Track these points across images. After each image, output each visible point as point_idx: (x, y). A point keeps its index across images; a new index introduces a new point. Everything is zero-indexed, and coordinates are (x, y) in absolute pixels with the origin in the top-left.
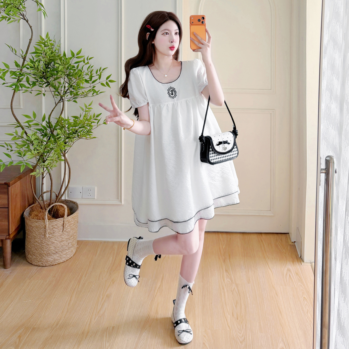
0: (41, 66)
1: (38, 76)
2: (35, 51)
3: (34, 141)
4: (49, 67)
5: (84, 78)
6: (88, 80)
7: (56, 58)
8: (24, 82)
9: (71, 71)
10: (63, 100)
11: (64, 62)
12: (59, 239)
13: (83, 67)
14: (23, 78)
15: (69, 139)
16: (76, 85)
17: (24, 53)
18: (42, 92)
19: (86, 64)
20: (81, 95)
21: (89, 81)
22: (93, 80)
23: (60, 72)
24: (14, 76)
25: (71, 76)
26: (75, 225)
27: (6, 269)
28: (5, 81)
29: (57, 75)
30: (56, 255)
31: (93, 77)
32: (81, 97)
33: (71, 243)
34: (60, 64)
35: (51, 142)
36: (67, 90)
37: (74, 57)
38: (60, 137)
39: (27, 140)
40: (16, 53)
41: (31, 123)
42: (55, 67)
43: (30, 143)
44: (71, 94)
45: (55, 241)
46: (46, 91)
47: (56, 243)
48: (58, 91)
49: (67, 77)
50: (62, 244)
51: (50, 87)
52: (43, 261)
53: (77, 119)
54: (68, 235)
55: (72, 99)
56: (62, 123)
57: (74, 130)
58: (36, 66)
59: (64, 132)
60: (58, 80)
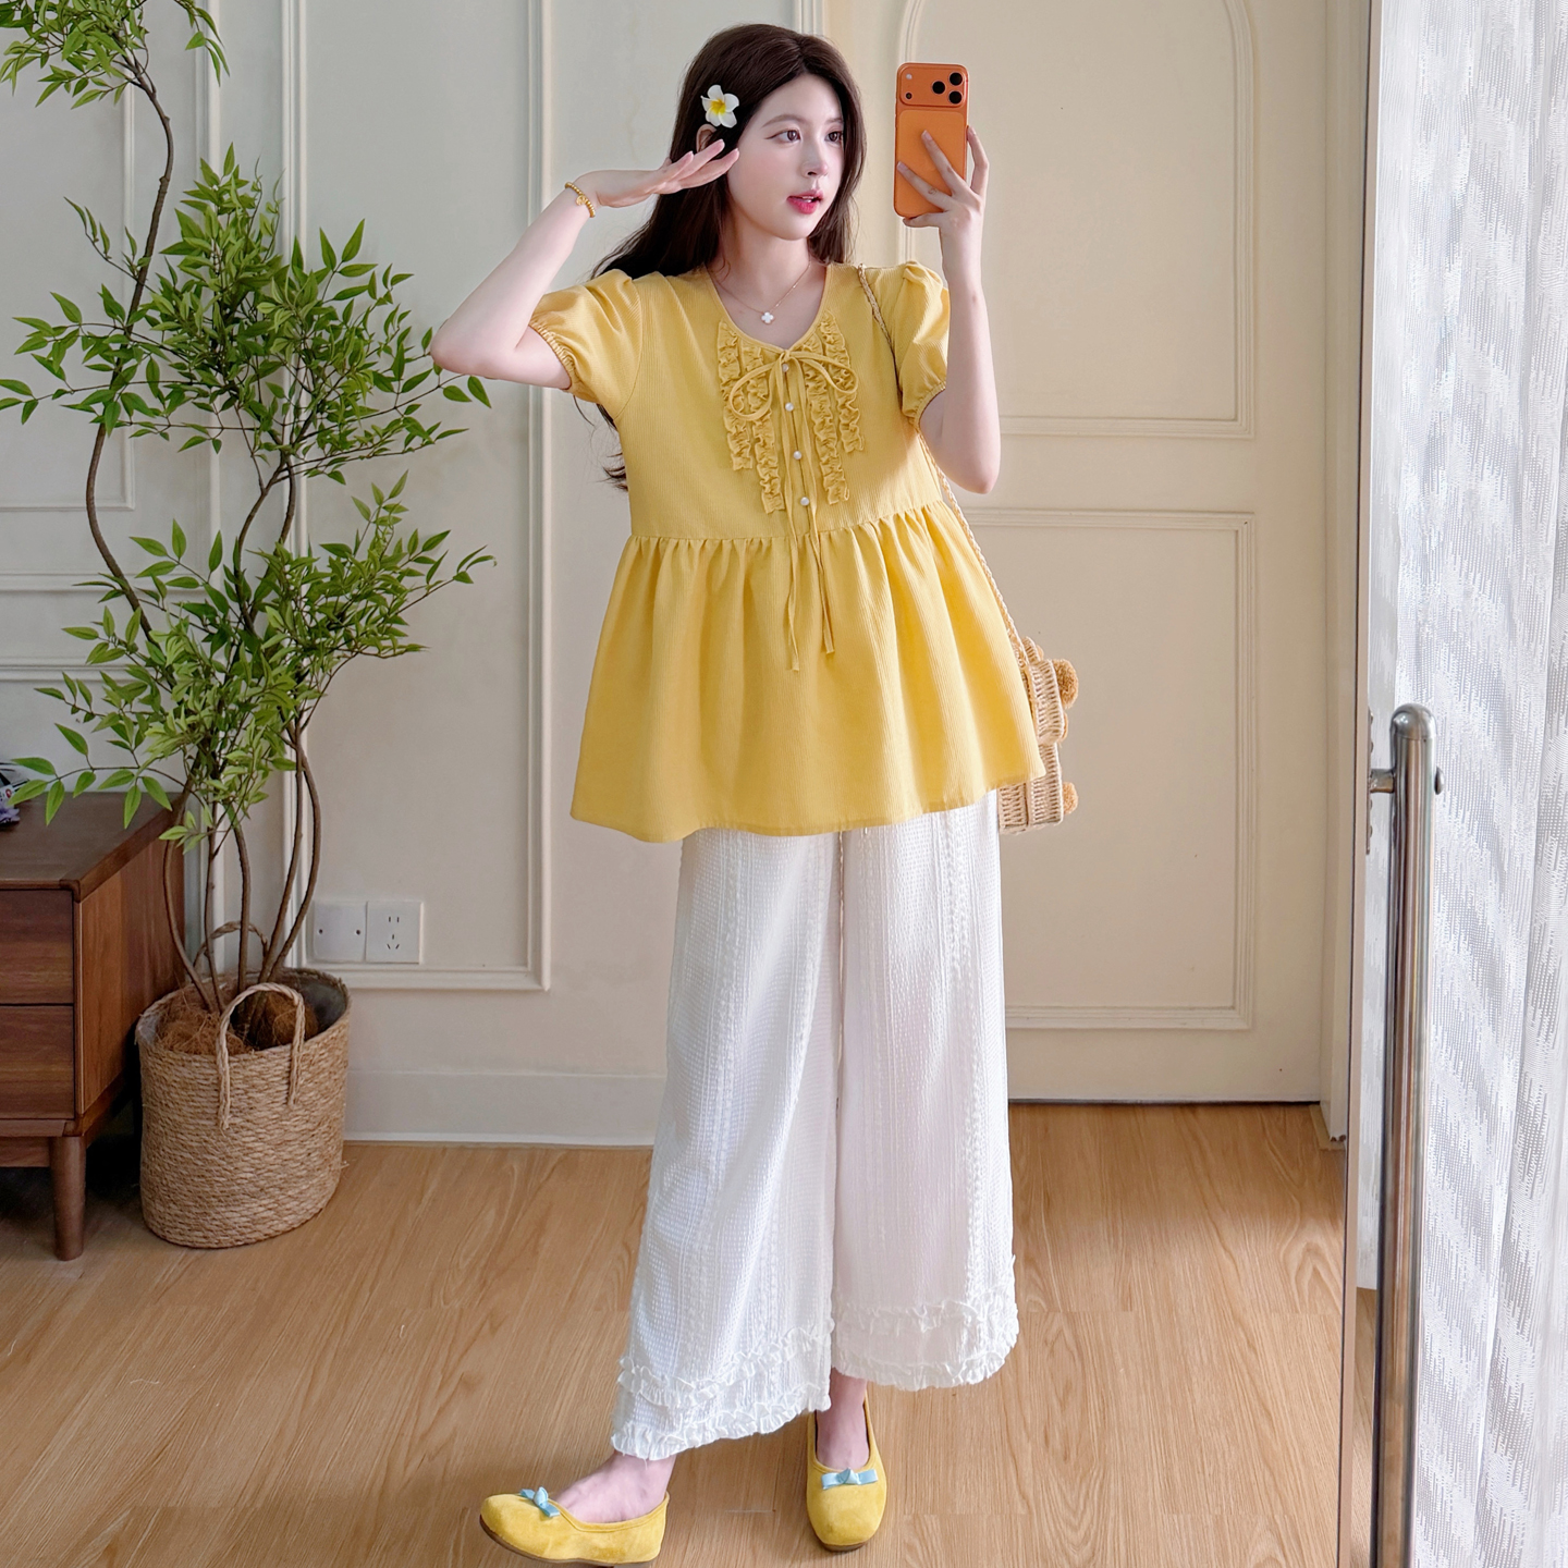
0: (207, 308)
1: (191, 358)
2: (181, 240)
3: (174, 665)
4: (237, 315)
5: (373, 368)
6: (385, 375)
7: (264, 275)
8: (138, 388)
9: (321, 335)
10: (289, 468)
11: (293, 292)
12: (271, 1135)
13: (366, 317)
14: (134, 368)
15: (312, 657)
16: (338, 400)
17: (141, 252)
18: (207, 434)
19: (381, 302)
20: (358, 445)
21: (393, 383)
22: (407, 376)
23: (277, 341)
24: (97, 360)
25: (322, 359)
26: (336, 1077)
27: (65, 1263)
28: (64, 380)
29: (267, 353)
30: (259, 1202)
31: (409, 360)
32: (362, 458)
33: (317, 1153)
34: (277, 304)
35: (244, 674)
36: (307, 422)
37: (333, 268)
38: (278, 646)
39: (151, 663)
40: (106, 252)
41: (164, 579)
42: (260, 318)
43: (160, 676)
44: (322, 441)
45: (256, 1141)
46: (223, 428)
47: (261, 1152)
48: (273, 428)
49: (308, 362)
50: (282, 1153)
51: (240, 411)
52: (208, 1227)
53: (343, 560)
54: (307, 1118)
55: (327, 466)
56: (286, 574)
57: (334, 612)
58: (184, 315)
59: (295, 621)
60: (270, 378)
